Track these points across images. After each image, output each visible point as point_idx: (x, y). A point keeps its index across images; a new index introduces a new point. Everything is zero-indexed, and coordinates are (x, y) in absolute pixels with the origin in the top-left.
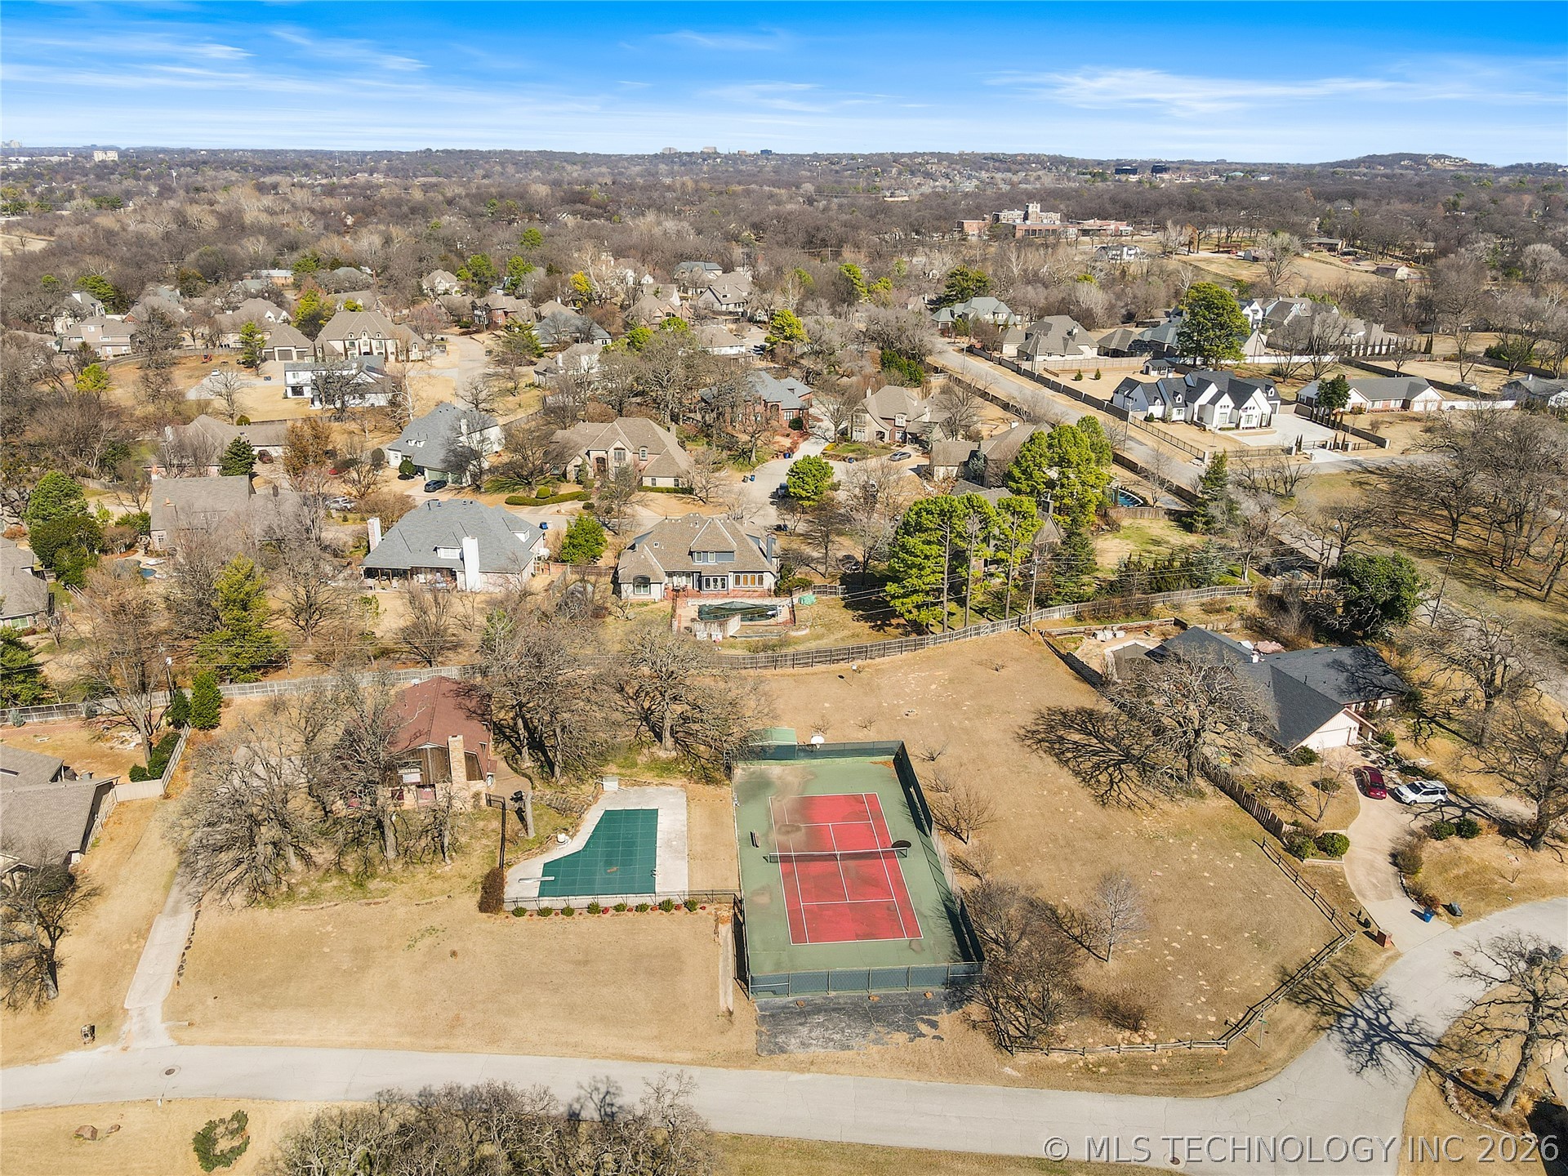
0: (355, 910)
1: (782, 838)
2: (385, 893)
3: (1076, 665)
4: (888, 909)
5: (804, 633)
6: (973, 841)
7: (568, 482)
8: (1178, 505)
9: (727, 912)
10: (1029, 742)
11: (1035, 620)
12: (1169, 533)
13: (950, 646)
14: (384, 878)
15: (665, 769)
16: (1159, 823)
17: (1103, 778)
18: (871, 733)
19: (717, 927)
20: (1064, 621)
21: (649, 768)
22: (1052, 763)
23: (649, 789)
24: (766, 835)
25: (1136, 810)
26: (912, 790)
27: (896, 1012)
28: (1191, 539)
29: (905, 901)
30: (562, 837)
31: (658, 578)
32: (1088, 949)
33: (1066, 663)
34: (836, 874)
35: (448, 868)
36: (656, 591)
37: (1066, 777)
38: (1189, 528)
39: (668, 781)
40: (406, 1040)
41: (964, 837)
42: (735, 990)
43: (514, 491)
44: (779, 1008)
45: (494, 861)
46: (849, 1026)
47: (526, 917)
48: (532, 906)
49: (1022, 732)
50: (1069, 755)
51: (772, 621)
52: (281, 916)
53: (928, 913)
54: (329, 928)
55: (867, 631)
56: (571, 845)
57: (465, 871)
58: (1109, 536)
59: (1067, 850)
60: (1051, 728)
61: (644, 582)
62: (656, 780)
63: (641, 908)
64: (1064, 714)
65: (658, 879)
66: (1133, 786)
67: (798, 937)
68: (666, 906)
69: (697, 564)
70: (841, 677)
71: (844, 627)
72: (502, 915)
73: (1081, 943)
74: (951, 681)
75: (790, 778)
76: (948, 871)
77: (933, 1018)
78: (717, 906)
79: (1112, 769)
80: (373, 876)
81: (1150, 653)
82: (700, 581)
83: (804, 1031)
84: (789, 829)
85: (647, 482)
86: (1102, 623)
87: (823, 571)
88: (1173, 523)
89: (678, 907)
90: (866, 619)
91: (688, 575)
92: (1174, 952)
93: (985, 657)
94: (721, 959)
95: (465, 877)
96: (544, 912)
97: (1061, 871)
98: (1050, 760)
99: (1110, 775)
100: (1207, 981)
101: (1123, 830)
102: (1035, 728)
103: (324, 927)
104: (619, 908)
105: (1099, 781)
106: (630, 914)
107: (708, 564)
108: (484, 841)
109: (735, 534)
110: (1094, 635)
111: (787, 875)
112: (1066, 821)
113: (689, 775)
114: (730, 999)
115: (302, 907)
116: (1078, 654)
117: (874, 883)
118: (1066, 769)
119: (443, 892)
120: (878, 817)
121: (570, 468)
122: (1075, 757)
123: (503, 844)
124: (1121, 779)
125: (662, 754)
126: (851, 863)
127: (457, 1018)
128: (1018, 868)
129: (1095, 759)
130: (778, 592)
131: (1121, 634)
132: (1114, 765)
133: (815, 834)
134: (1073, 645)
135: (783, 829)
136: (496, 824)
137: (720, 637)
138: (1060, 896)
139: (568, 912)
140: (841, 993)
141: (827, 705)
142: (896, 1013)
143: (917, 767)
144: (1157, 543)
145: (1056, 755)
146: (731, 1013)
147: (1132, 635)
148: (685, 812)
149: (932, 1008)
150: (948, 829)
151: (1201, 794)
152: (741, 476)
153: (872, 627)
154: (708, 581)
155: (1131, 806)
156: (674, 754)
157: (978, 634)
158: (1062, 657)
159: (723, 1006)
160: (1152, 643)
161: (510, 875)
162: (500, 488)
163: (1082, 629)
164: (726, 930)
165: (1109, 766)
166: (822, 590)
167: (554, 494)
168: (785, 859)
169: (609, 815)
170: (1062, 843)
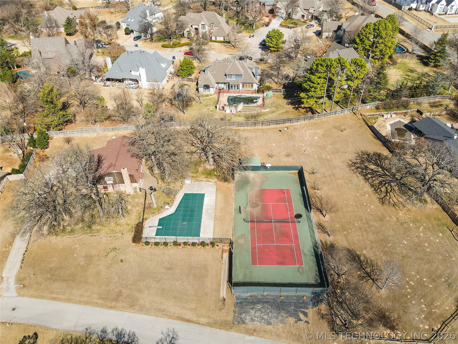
0: (86, 238)
1: (252, 210)
2: (98, 231)
3: (375, 131)
4: (291, 249)
5: (267, 110)
6: (327, 216)
7: (185, 38)
8: (421, 53)
9: (227, 248)
10: (353, 168)
11: (359, 108)
12: (417, 66)
13: (324, 119)
14: (99, 224)
15: (209, 174)
16: (406, 215)
17: (383, 189)
18: (290, 159)
19: (222, 255)
20: (371, 110)
21: (203, 174)
22: (362, 180)
23: (203, 183)
24: (245, 208)
25: (397, 207)
26: (304, 188)
27: (290, 304)
28: (426, 69)
29: (298, 246)
30: (167, 207)
31: (213, 85)
32: (373, 280)
33: (371, 129)
34: (271, 230)
35: (123, 221)
36: (212, 91)
37: (367, 188)
38: (426, 64)
39: (210, 180)
40: (100, 301)
41: (324, 213)
42: (227, 288)
43: (165, 41)
44: (244, 299)
45: (140, 218)
46: (271, 312)
47: (150, 246)
48: (153, 241)
49: (350, 163)
50: (369, 176)
51: (255, 105)
52: (60, 239)
53: (307, 253)
54: (77, 246)
55: (292, 110)
56: (170, 210)
57: (129, 222)
58: (392, 67)
59: (366, 226)
60: (362, 162)
61: (207, 87)
62: (205, 179)
63: (194, 244)
64: (368, 155)
65: (202, 229)
66: (396, 195)
67: (254, 263)
68: (203, 244)
69: (228, 79)
70: (280, 131)
71: (283, 107)
72: (141, 244)
73: (370, 277)
74: (323, 135)
75: (257, 179)
76: (316, 231)
77: (306, 311)
78: (223, 244)
79: (387, 185)
80: (94, 223)
81: (406, 126)
82: (229, 86)
83: (253, 312)
84: (255, 205)
85: (213, 38)
86: (387, 111)
87: (276, 81)
88: (419, 61)
89: (208, 245)
90: (292, 104)
91: (225, 83)
92: (411, 287)
93: (338, 125)
94: (223, 271)
95: (129, 225)
96: (157, 244)
97: (363, 236)
98: (361, 178)
99: (386, 188)
100: (425, 305)
101: (390, 217)
102: (355, 161)
103: (75, 245)
104: (185, 243)
105: (381, 191)
106: (189, 247)
107: (232, 80)
108: (137, 208)
109: (243, 67)
110: (383, 116)
111: (252, 228)
112: (367, 210)
113: (218, 177)
114: (225, 292)
115: (67, 236)
116: (375, 126)
117: (285, 235)
118: (368, 183)
119: (120, 231)
120: (290, 202)
121: (185, 32)
122: (372, 177)
123: (144, 209)
124: (391, 191)
125: (208, 167)
126: (278, 224)
127: (120, 291)
128: (345, 232)
129: (380, 179)
130: (258, 91)
131: (394, 116)
132: (388, 183)
133: (265, 208)
134: (374, 121)
135: (252, 205)
136: (142, 200)
137: (235, 112)
138: (362, 250)
139: (166, 244)
140: (269, 293)
141: (274, 145)
142: (291, 306)
143: (307, 176)
144: (412, 71)
145: (364, 176)
146: (224, 300)
147: (398, 116)
148: (215, 195)
149: (305, 305)
150: (318, 209)
151: (426, 201)
152: (248, 35)
153: (294, 108)
154: (232, 86)
155: (394, 205)
156: (213, 167)
157: (336, 114)
158: (369, 127)
159: (221, 297)
160: (406, 121)
161: (146, 224)
162: (160, 40)
163: (378, 113)
164: (226, 256)
165: (386, 183)
166: (276, 91)
167: (179, 43)
168: (252, 221)
169: (186, 195)
170: (364, 221)
